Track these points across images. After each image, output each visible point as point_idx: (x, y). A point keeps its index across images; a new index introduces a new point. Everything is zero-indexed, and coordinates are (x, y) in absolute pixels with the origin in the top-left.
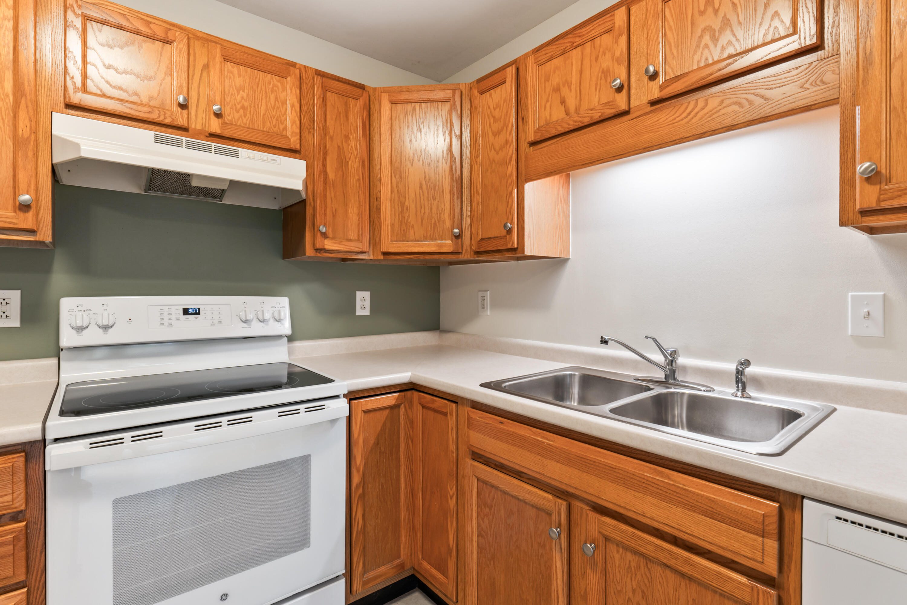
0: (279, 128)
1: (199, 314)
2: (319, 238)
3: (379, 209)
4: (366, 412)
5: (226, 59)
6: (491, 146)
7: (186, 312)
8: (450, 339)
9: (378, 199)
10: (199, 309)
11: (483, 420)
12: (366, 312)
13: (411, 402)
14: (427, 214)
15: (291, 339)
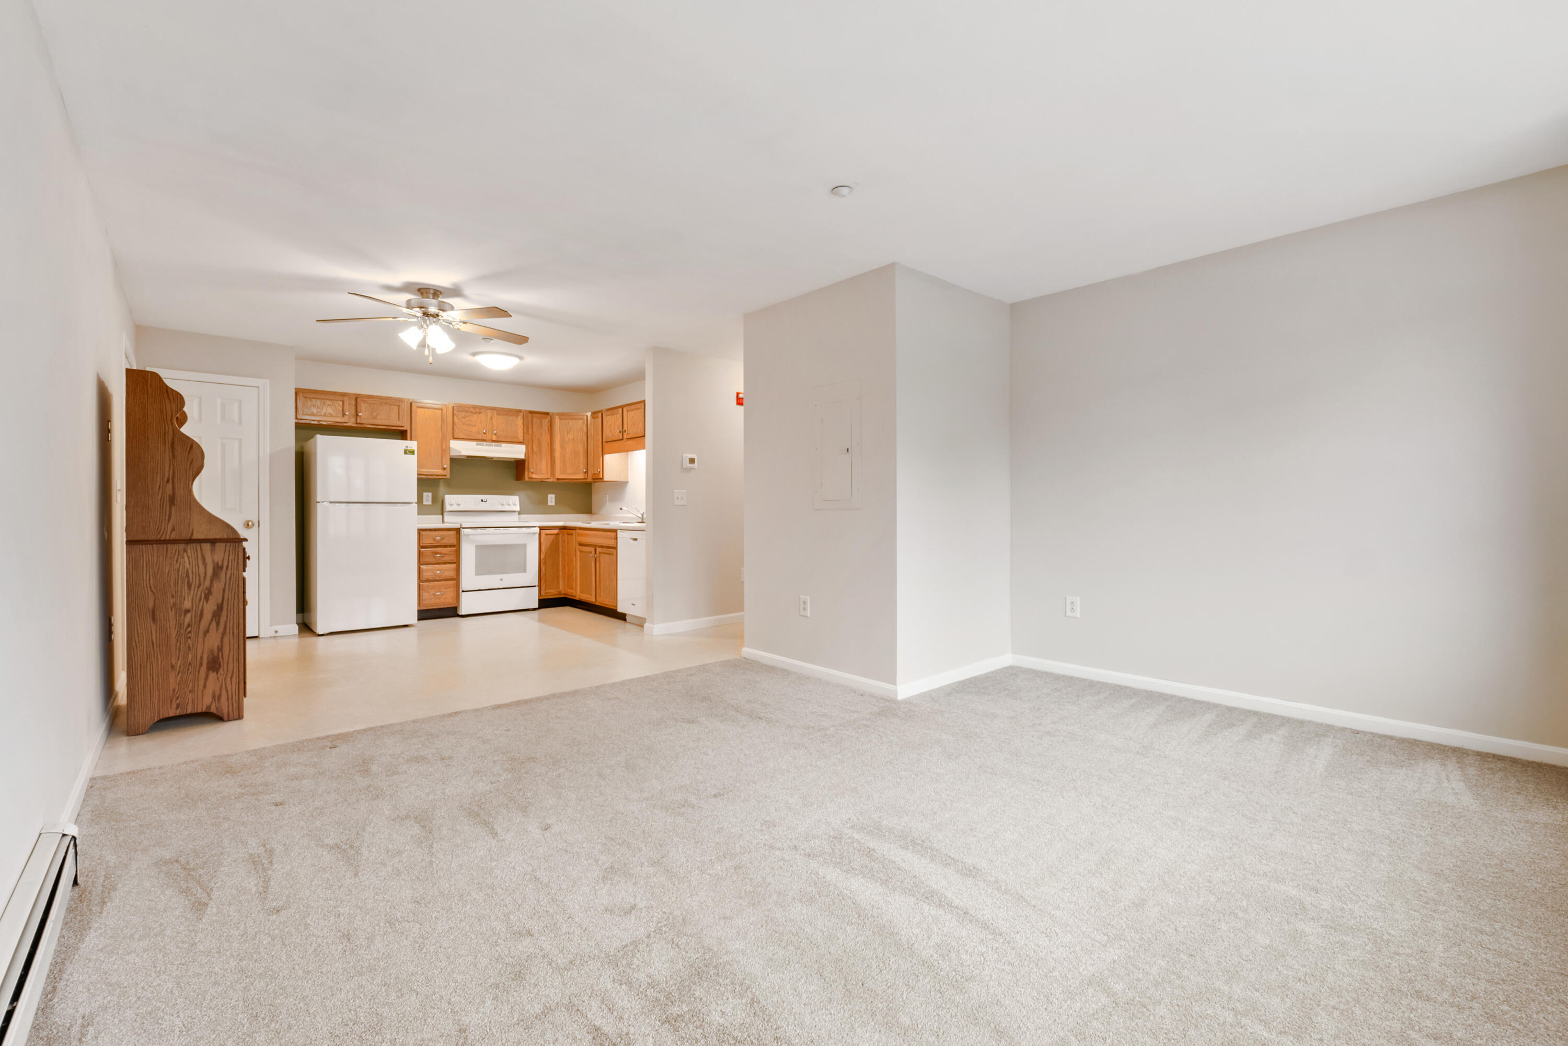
0: (516, 435)
2: (530, 473)
3: (555, 461)
4: (546, 534)
5: (498, 414)
8: (595, 516)
9: (554, 457)
11: (581, 532)
12: (553, 504)
13: (564, 534)
14: (574, 464)
15: (519, 513)
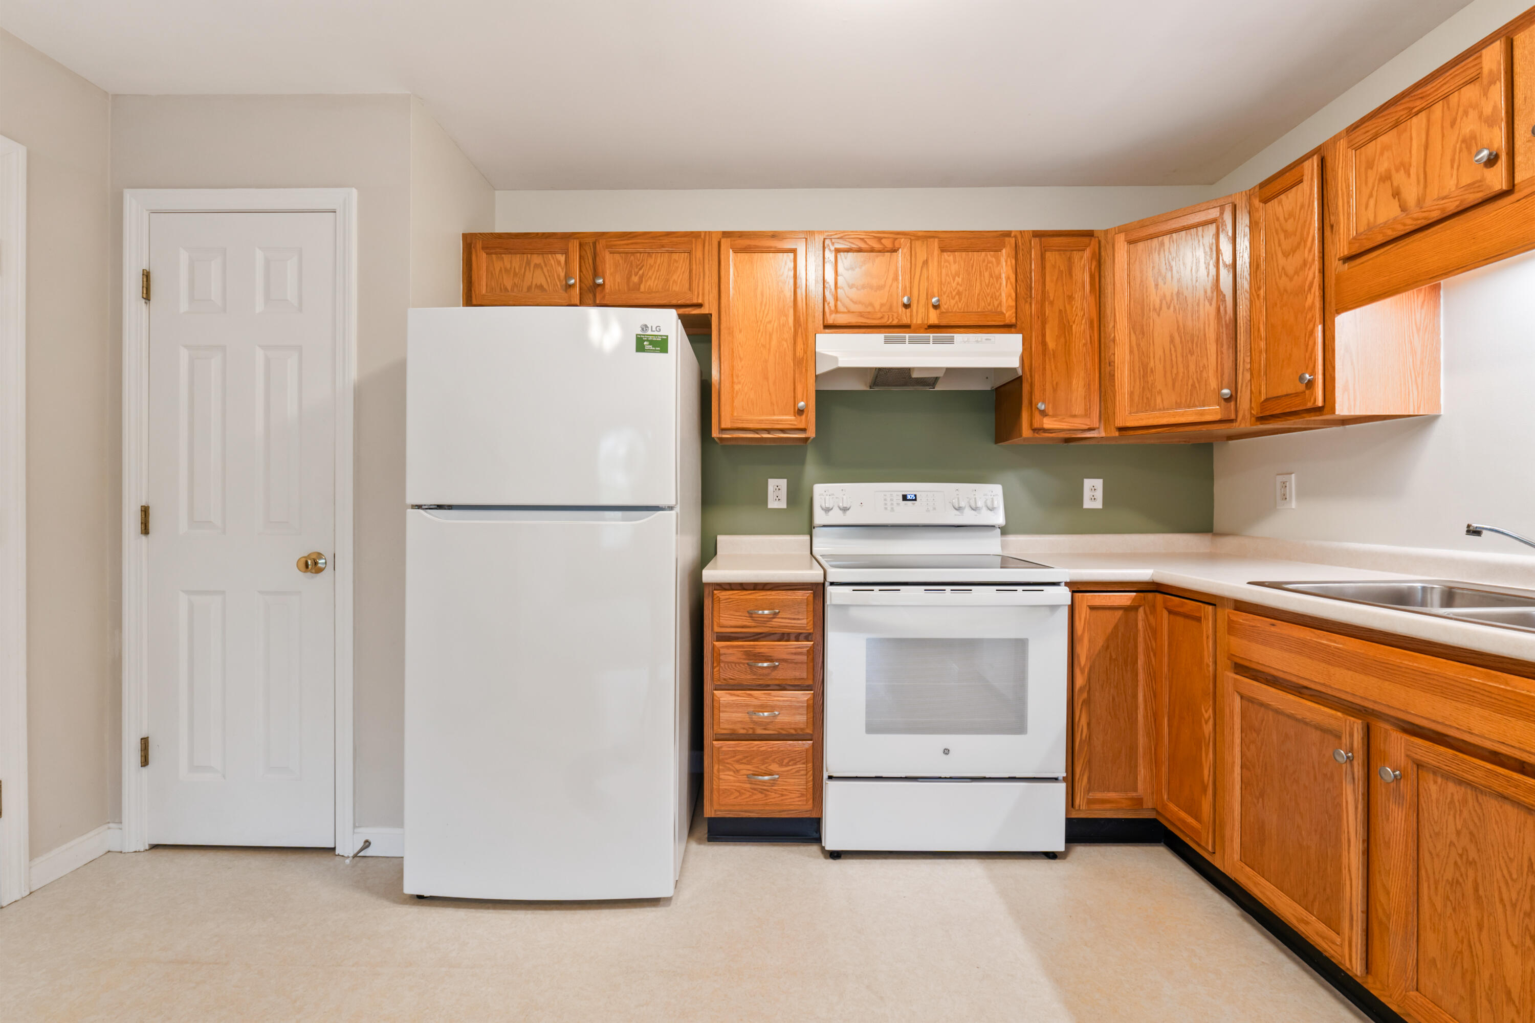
0: (994, 306)
1: (915, 500)
2: (1037, 416)
3: (1112, 376)
4: (1093, 608)
5: (943, 250)
6: (1280, 270)
7: (905, 498)
8: (1229, 543)
9: (1111, 363)
10: (915, 496)
11: (1248, 623)
12: (1098, 505)
13: (1153, 608)
14: (1181, 374)
15: (1004, 531)
